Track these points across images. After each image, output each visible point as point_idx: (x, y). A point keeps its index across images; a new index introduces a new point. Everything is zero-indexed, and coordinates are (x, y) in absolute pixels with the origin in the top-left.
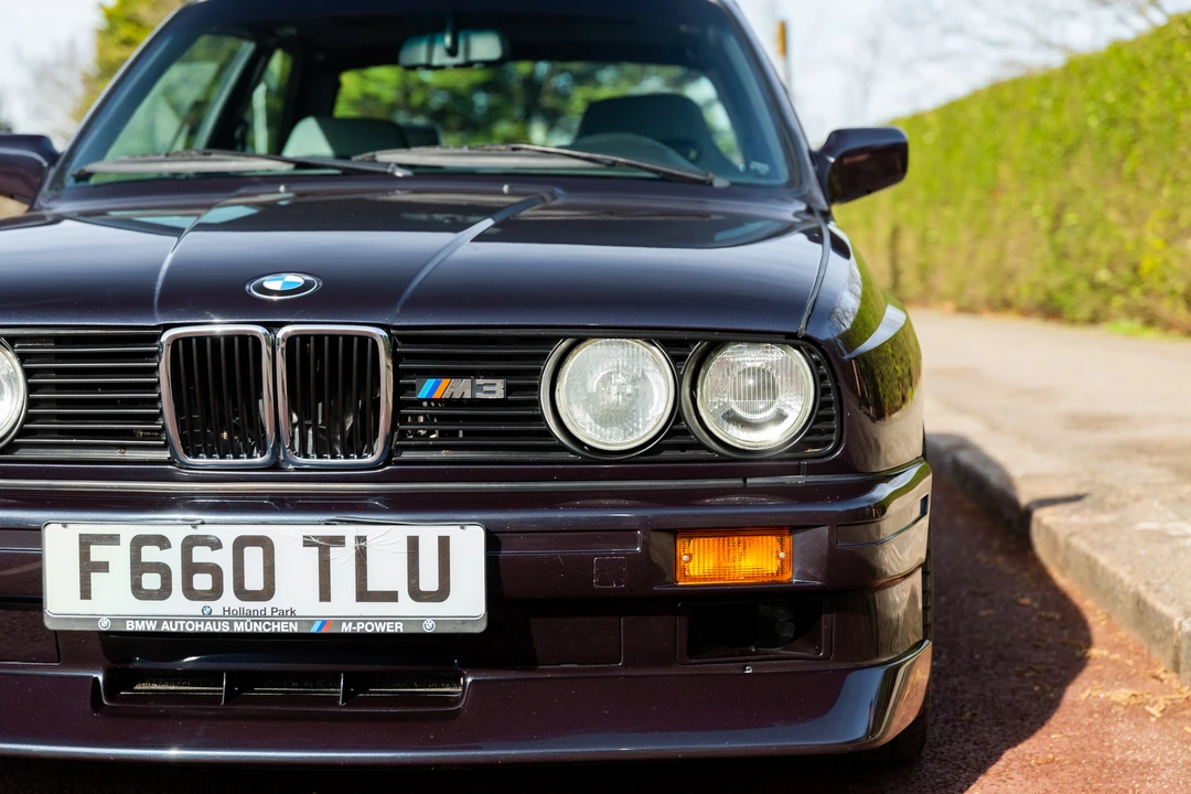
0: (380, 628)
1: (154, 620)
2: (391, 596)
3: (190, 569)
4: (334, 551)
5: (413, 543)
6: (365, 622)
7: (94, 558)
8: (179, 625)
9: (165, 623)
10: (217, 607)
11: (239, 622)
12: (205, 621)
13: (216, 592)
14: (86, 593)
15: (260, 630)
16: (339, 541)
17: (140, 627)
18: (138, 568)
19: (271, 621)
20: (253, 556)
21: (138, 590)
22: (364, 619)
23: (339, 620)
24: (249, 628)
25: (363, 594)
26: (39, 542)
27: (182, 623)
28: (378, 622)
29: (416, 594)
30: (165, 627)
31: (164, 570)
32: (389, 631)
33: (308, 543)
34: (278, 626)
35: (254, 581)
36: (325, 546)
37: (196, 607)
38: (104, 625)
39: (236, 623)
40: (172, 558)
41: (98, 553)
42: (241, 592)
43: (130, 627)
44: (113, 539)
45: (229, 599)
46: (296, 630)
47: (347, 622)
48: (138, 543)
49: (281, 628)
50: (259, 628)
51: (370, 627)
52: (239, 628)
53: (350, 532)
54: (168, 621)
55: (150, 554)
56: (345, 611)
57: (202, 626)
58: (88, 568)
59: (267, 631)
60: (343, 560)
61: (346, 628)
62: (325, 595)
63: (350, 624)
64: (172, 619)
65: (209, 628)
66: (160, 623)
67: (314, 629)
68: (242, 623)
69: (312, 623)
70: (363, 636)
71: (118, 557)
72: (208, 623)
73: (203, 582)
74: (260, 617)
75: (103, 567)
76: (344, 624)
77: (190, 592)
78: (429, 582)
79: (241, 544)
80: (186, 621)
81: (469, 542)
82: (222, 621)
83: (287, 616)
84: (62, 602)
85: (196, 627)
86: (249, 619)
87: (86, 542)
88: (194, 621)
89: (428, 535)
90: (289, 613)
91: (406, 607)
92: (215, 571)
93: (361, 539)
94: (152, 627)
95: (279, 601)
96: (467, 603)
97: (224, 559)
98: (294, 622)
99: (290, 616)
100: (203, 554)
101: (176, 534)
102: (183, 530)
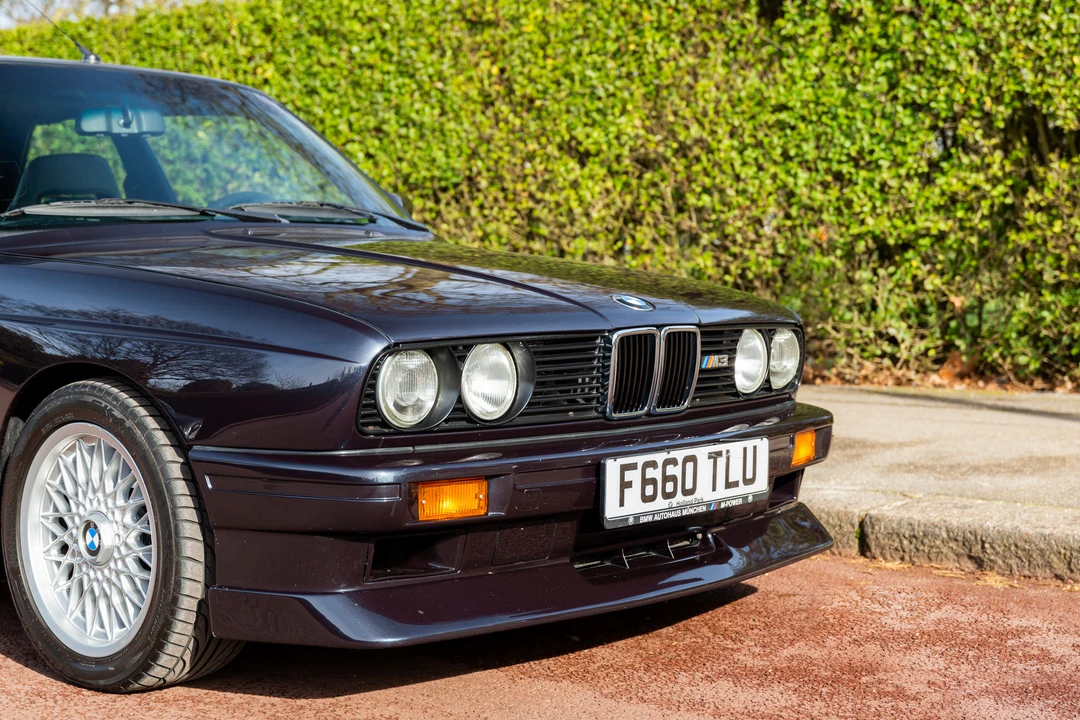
0: (734, 504)
1: (651, 515)
2: (736, 484)
3: (666, 479)
4: (718, 460)
5: (745, 449)
6: (729, 501)
7: (626, 480)
8: (661, 516)
9: (656, 515)
10: (674, 502)
11: (683, 510)
12: (671, 512)
13: (674, 493)
14: (622, 502)
16: (720, 455)
18: (645, 482)
19: (695, 507)
20: (690, 467)
21: (645, 498)
22: (729, 499)
23: (719, 502)
24: (688, 512)
25: (728, 484)
27: (662, 514)
28: (733, 500)
29: (746, 481)
30: (656, 518)
31: (654, 481)
32: (737, 504)
33: (710, 456)
34: (699, 509)
35: (689, 485)
36: (715, 457)
37: (666, 503)
38: (631, 521)
40: (657, 473)
41: (629, 476)
42: (685, 491)
43: (644, 520)
44: (633, 467)
45: (680, 498)
46: (705, 510)
48: (645, 467)
50: (692, 512)
51: (730, 504)
53: (723, 448)
56: (722, 495)
57: (669, 514)
58: (625, 485)
59: (694, 513)
61: (722, 506)
62: (714, 487)
63: (724, 503)
64: (658, 512)
65: (673, 515)
66: (654, 516)
67: (711, 510)
68: (685, 510)
69: (711, 505)
70: (728, 509)
71: (636, 478)
73: (669, 487)
74: (691, 505)
75: (629, 485)
76: (722, 504)
77: (665, 495)
78: (749, 475)
79: (687, 459)
80: (664, 513)
81: (763, 446)
82: (678, 510)
84: (612, 510)
85: (667, 516)
86: (686, 507)
87: (624, 468)
88: (666, 512)
89: (750, 444)
91: (742, 490)
92: (674, 478)
93: (728, 452)
94: (651, 519)
95: (697, 495)
96: (762, 484)
97: (678, 472)
98: (704, 506)
99: (700, 503)
100: (671, 470)
101: (660, 457)
102: (664, 455)
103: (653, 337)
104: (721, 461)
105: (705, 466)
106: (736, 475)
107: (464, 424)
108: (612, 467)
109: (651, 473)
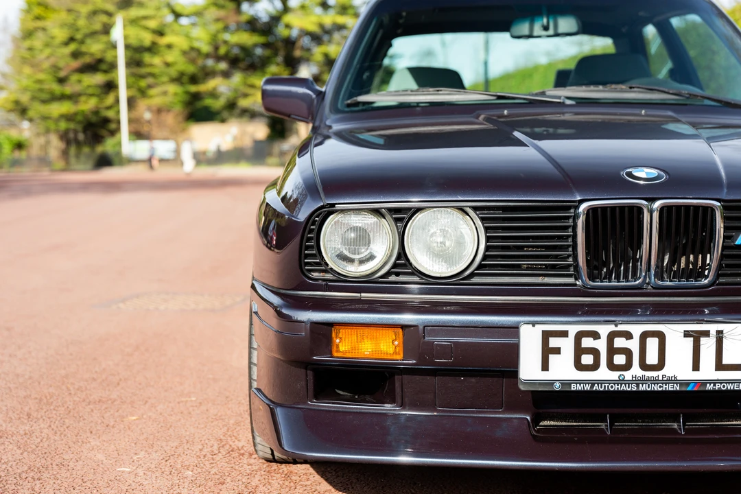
0: (730, 387)
1: (589, 384)
2: (736, 368)
3: (612, 351)
4: (703, 340)
6: (721, 383)
7: (551, 345)
8: (605, 386)
9: (596, 385)
10: (628, 375)
11: (642, 384)
12: (621, 384)
13: (628, 366)
14: (545, 367)
15: (656, 389)
16: (706, 334)
17: (580, 388)
18: (579, 351)
19: (663, 384)
20: (653, 344)
21: (579, 366)
22: (721, 381)
23: (704, 383)
24: (649, 388)
25: (720, 366)
26: (517, 335)
27: (607, 385)
28: (729, 383)
30: (596, 387)
31: (595, 352)
32: (735, 388)
33: (687, 334)
34: (667, 387)
35: (652, 358)
36: (697, 337)
37: (614, 375)
38: (557, 387)
39: (641, 385)
40: (601, 345)
41: (554, 342)
42: (644, 366)
43: (574, 387)
44: (564, 334)
45: (636, 371)
46: (678, 389)
47: (710, 384)
48: (580, 336)
49: (669, 388)
50: (656, 388)
51: (724, 386)
52: (642, 388)
53: (713, 328)
54: (598, 384)
55: (587, 342)
56: (712, 377)
57: (619, 387)
58: (549, 350)
59: (659, 389)
60: (708, 346)
61: (709, 387)
62: (696, 367)
63: (712, 385)
64: (601, 382)
65: (623, 388)
66: (593, 385)
67: (689, 389)
68: (644, 385)
69: (688, 384)
70: (720, 391)
71: (567, 345)
72: (623, 385)
73: (620, 359)
74: (656, 381)
75: (557, 351)
76: (708, 385)
77: (612, 366)
79: (644, 336)
80: (610, 384)
82: (632, 384)
83: (672, 380)
84: (530, 370)
85: (616, 387)
86: (649, 382)
87: (546, 335)
88: (614, 384)
90: (673, 379)
92: (628, 352)
93: (720, 333)
94: (588, 387)
95: (668, 371)
97: (634, 345)
98: (677, 384)
99: (674, 380)
100: (621, 343)
101: (604, 330)
102: (612, 328)
103: (638, 210)
108: (530, 333)
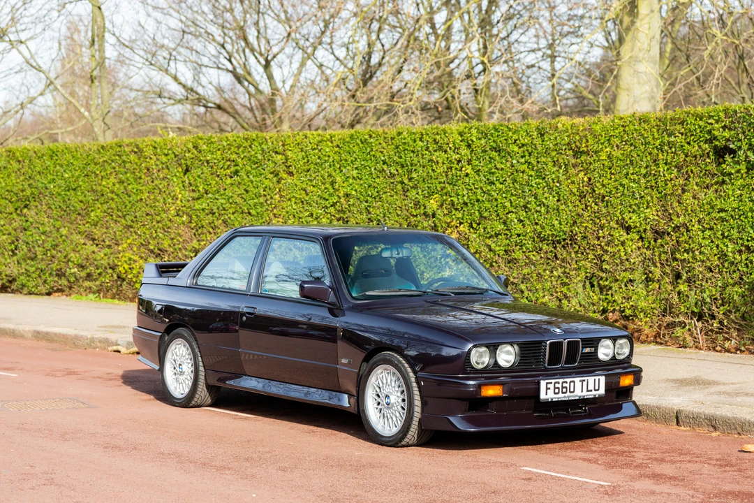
0: (591, 397)
1: (557, 399)
2: (591, 391)
3: (563, 388)
5: (595, 380)
6: (588, 396)
10: (566, 395)
13: (566, 393)
14: (547, 394)
15: (573, 399)
16: (584, 380)
18: (555, 388)
20: (572, 384)
21: (555, 393)
23: (584, 396)
24: (571, 399)
25: (588, 391)
26: (540, 384)
29: (595, 390)
30: (559, 400)
31: (558, 388)
33: (580, 381)
35: (572, 390)
36: (582, 382)
37: (563, 395)
38: (550, 400)
40: (560, 386)
41: (549, 386)
42: (570, 392)
43: (554, 400)
44: (551, 383)
45: (568, 394)
48: (555, 384)
49: (576, 398)
56: (585, 394)
58: (548, 389)
62: (582, 391)
64: (560, 398)
69: (581, 397)
70: (588, 399)
71: (551, 386)
72: (566, 398)
73: (564, 390)
74: (573, 396)
75: (549, 388)
76: (586, 397)
77: (563, 393)
78: (597, 388)
79: (571, 382)
80: (563, 398)
81: (603, 379)
82: (568, 398)
84: (543, 396)
86: (571, 397)
87: (547, 383)
89: (597, 378)
91: (594, 393)
92: (566, 388)
93: (587, 380)
95: (575, 393)
96: (602, 391)
97: (568, 385)
98: (579, 397)
99: (577, 396)
100: (565, 385)
101: (561, 381)
102: (562, 380)
103: (561, 343)
104: (585, 383)
105: (578, 385)
106: (591, 387)
107: (497, 368)
108: (543, 383)
109: (557, 385)
